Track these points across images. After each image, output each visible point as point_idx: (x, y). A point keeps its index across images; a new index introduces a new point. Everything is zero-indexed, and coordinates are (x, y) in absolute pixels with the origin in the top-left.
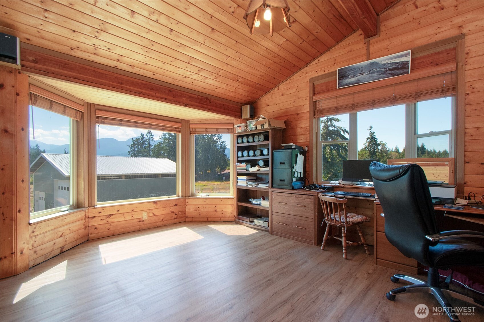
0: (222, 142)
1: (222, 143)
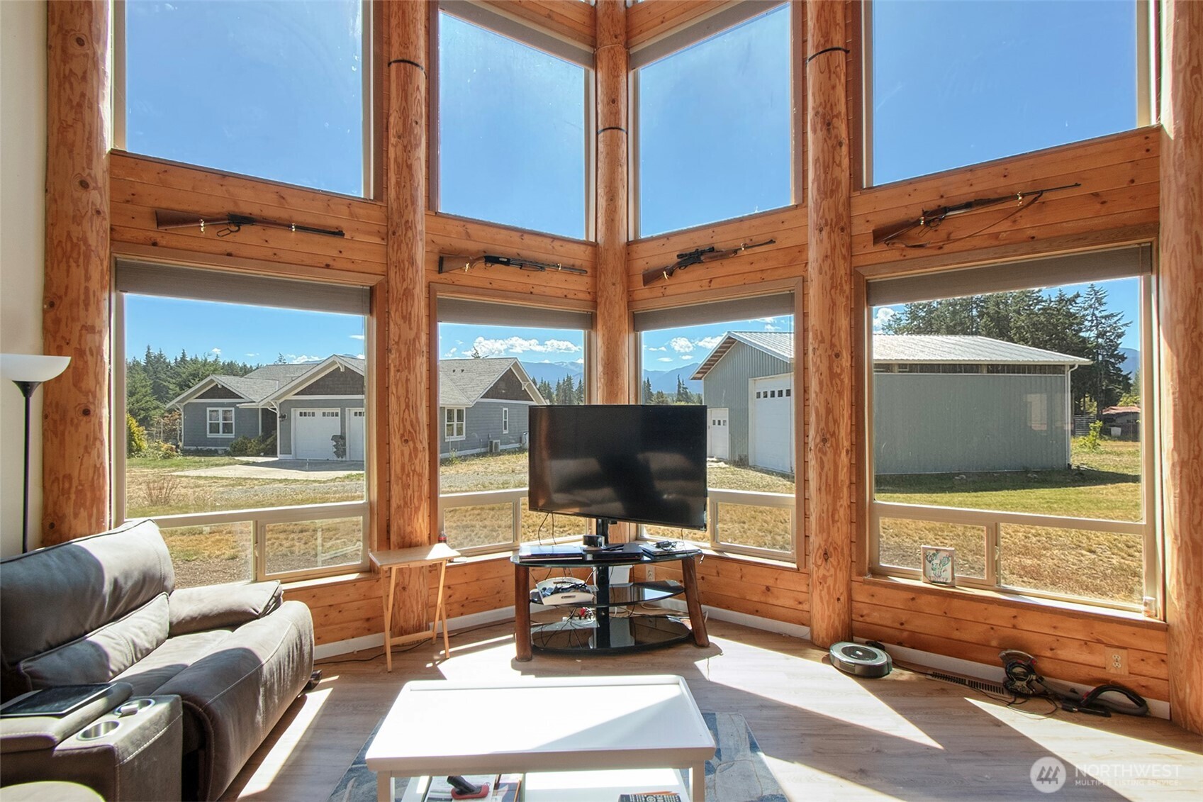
0: (1107, 317)
1: (1103, 321)
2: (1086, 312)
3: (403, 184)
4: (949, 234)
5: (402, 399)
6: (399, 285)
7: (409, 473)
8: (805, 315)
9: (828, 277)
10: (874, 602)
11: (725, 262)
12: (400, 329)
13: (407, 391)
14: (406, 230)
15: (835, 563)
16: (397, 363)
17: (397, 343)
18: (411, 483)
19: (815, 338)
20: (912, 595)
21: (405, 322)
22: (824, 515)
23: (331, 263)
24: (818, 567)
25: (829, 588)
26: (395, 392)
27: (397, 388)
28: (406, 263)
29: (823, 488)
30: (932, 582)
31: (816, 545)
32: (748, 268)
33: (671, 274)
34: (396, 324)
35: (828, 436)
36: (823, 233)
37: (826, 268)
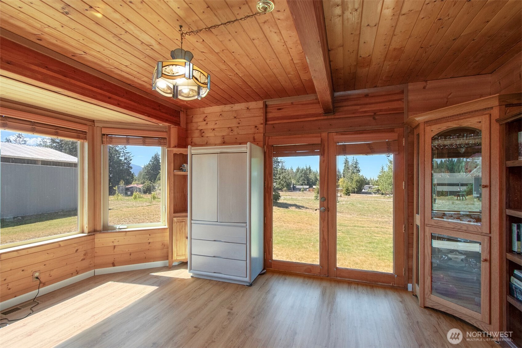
1: (126, 154)
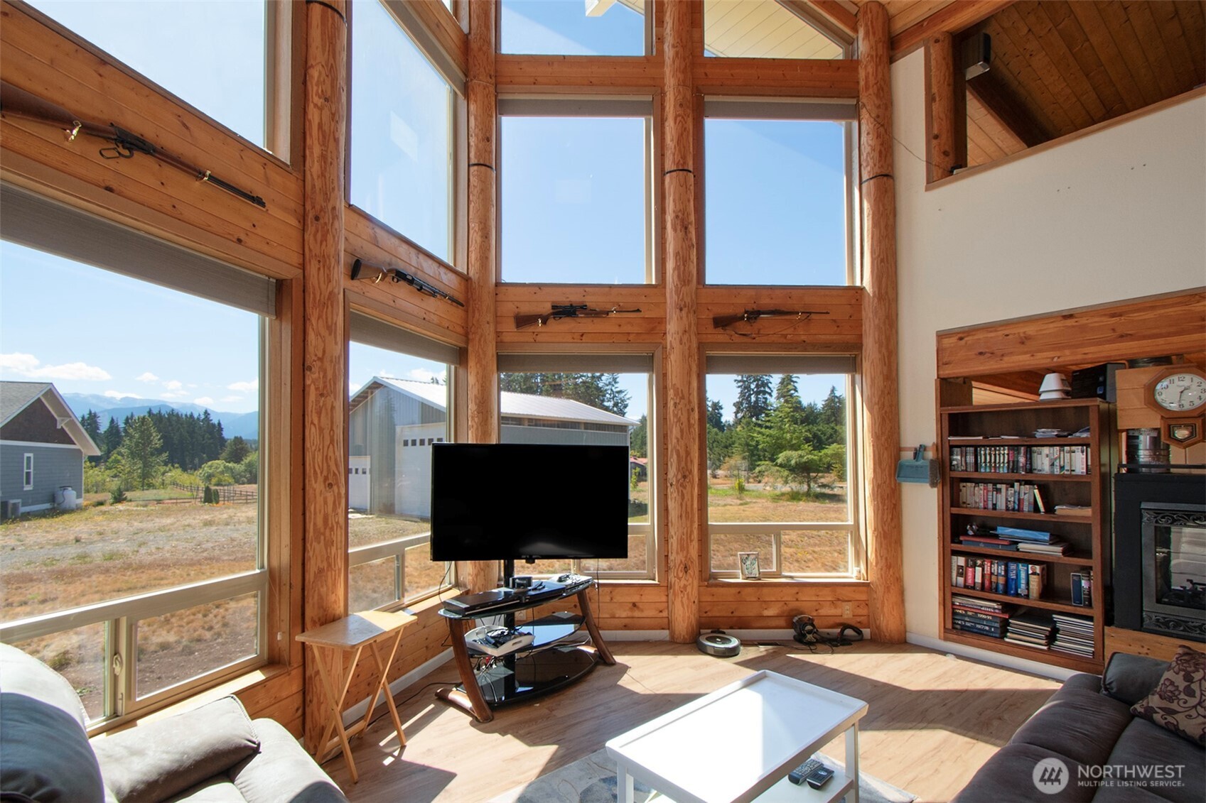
0: (620, 392)
1: (617, 395)
2: (607, 388)
3: (329, 160)
4: (759, 330)
5: (327, 432)
6: (323, 286)
7: (333, 527)
8: (665, 375)
9: (687, 347)
10: (715, 600)
11: (596, 320)
12: (324, 342)
13: (332, 423)
14: (333, 219)
15: (692, 574)
16: (321, 386)
17: (321, 359)
18: (335, 539)
19: (676, 394)
20: (738, 590)
21: (330, 334)
22: (684, 537)
23: (243, 237)
24: (680, 579)
25: (688, 594)
26: (316, 422)
27: (319, 418)
28: (333, 261)
29: (684, 515)
30: (748, 578)
31: (678, 562)
32: (616, 329)
33: (544, 323)
34: (318, 334)
35: (687, 473)
36: (683, 312)
37: (685, 340)
